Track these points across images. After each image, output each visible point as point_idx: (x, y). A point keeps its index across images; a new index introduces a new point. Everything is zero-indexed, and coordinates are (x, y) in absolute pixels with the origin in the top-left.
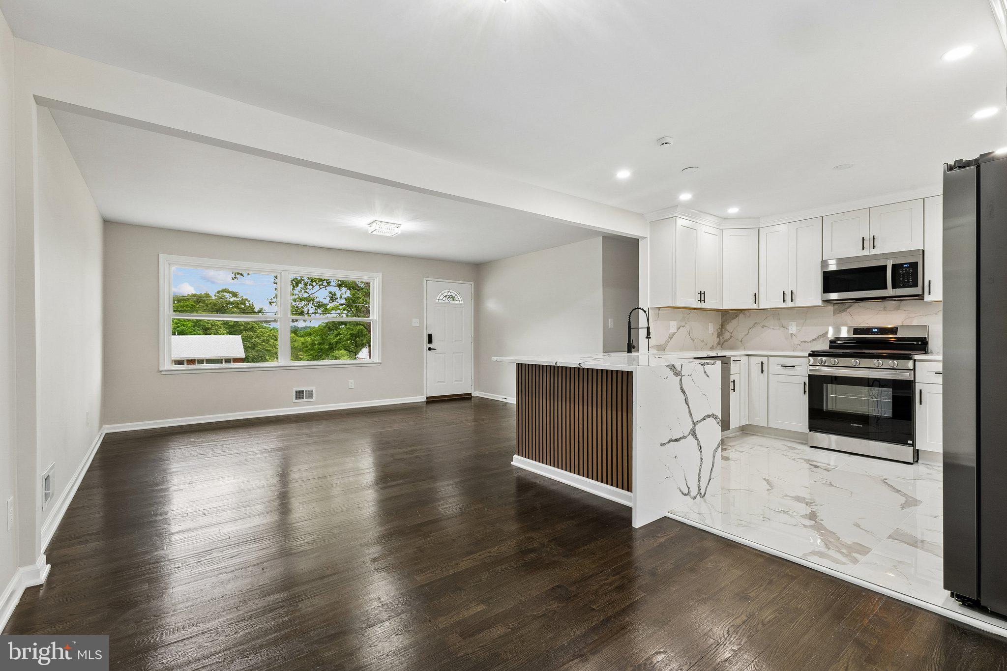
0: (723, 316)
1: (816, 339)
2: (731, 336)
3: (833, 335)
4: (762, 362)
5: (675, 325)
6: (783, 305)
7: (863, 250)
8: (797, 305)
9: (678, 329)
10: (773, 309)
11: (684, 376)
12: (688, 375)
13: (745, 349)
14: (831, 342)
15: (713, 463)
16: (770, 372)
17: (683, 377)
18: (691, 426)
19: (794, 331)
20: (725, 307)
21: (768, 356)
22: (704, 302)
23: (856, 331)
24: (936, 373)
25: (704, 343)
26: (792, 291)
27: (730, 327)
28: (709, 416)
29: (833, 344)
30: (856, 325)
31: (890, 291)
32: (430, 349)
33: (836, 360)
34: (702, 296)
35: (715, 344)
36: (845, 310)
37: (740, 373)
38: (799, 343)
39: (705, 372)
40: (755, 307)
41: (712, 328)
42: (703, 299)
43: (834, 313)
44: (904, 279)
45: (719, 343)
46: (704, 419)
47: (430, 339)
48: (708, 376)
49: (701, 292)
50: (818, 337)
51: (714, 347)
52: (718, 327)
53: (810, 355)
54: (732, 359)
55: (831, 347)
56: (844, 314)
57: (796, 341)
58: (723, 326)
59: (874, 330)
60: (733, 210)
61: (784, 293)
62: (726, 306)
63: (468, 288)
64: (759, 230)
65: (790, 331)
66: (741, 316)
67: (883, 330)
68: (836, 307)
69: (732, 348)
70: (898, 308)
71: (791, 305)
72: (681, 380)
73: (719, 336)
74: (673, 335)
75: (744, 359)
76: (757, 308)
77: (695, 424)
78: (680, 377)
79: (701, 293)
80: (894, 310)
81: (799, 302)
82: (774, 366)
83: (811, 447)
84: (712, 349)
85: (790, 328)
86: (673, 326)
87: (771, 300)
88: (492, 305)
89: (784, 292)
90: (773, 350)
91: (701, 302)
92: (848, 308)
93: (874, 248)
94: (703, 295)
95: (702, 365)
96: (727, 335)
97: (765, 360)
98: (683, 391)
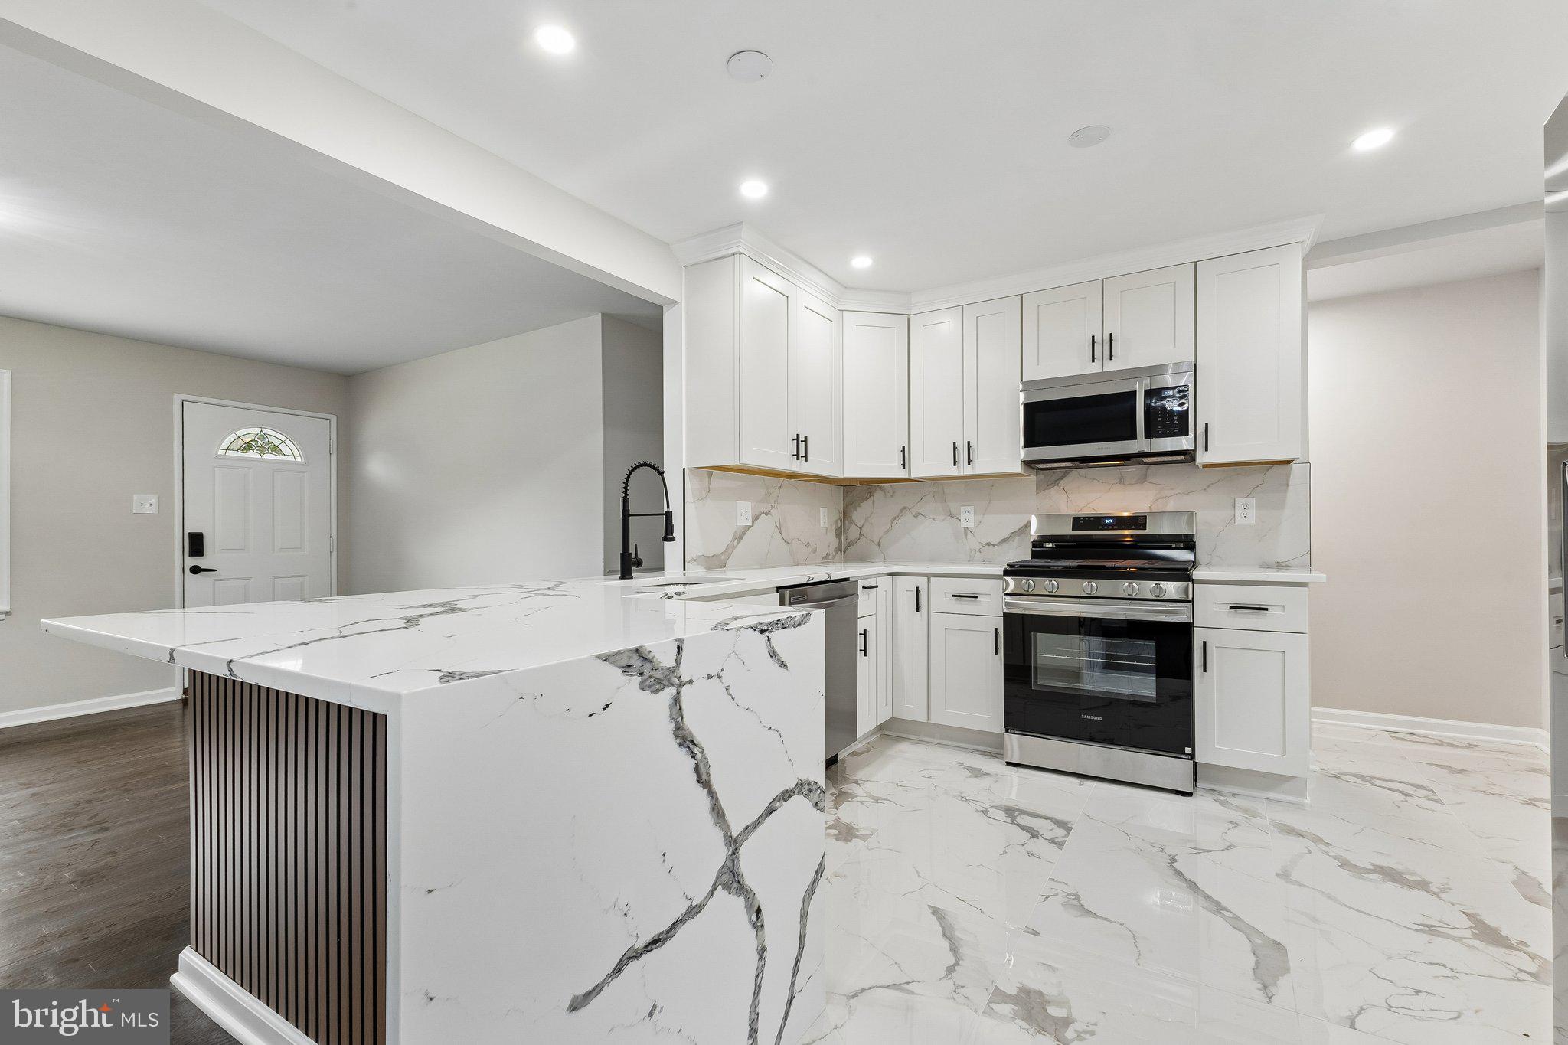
0: (846, 494)
1: (1007, 539)
2: (861, 534)
3: (1036, 532)
4: (917, 588)
5: (750, 510)
6: (953, 471)
7: (1093, 361)
8: (979, 471)
9: (756, 518)
10: (933, 479)
11: (691, 682)
12: (710, 677)
13: (885, 560)
14: (1035, 544)
15: (802, 938)
16: (933, 609)
17: (684, 690)
18: (721, 854)
19: (971, 524)
20: (849, 473)
21: (928, 576)
22: (806, 460)
23: (1079, 522)
24: (1231, 607)
25: (810, 549)
26: (969, 442)
27: (858, 516)
28: (786, 795)
29: (1039, 548)
30: (1076, 511)
31: (1140, 444)
32: (196, 570)
33: (1055, 583)
34: (801, 447)
35: (832, 552)
36: (1055, 483)
37: (876, 614)
38: (979, 546)
39: (773, 654)
40: (902, 474)
41: (824, 519)
42: (802, 453)
43: (1038, 490)
44: (1164, 420)
45: (839, 549)
46: (770, 811)
47: (196, 545)
48: (782, 664)
49: (798, 435)
50: (1012, 535)
51: (830, 557)
52: (836, 516)
53: (1007, 573)
54: (861, 583)
55: (1035, 555)
56: (1053, 491)
57: (973, 542)
58: (845, 515)
59: (1107, 521)
60: (862, 262)
61: (955, 448)
62: (851, 471)
63: (322, 428)
64: (909, 320)
65: (963, 524)
66: (878, 494)
67: (1121, 522)
68: (1041, 476)
69: (862, 558)
70: (1143, 479)
71: (968, 471)
72: (676, 700)
73: (838, 535)
74: (744, 533)
75: (885, 583)
76: (907, 477)
77: (734, 844)
78: (672, 691)
79: (797, 439)
80: (1137, 483)
81: (984, 465)
82: (940, 594)
83: (1009, 764)
84: (826, 560)
85: (963, 517)
86: (743, 513)
87: (930, 463)
88: (378, 468)
89: (954, 444)
90: (932, 560)
91: (798, 459)
92: (1062, 478)
93: (1111, 359)
94: (802, 445)
95: (762, 631)
96: (853, 533)
97: (922, 582)
98: (686, 741)
